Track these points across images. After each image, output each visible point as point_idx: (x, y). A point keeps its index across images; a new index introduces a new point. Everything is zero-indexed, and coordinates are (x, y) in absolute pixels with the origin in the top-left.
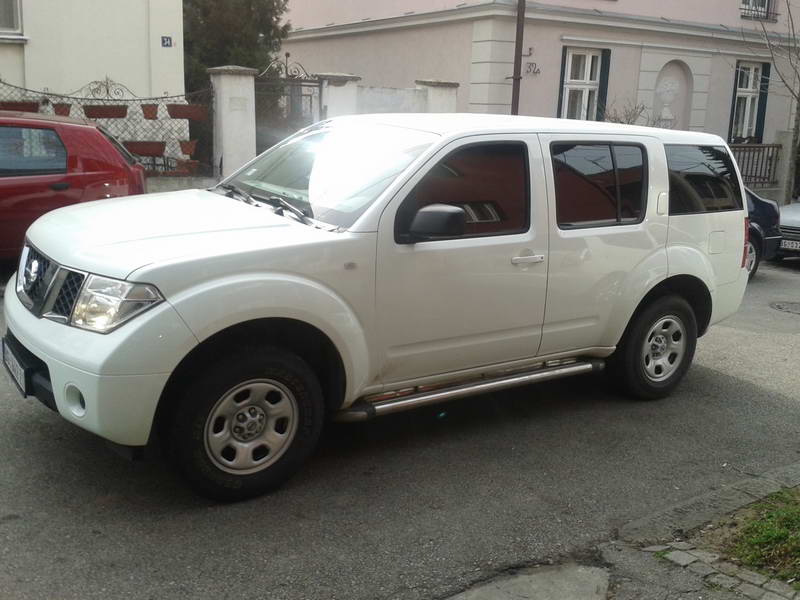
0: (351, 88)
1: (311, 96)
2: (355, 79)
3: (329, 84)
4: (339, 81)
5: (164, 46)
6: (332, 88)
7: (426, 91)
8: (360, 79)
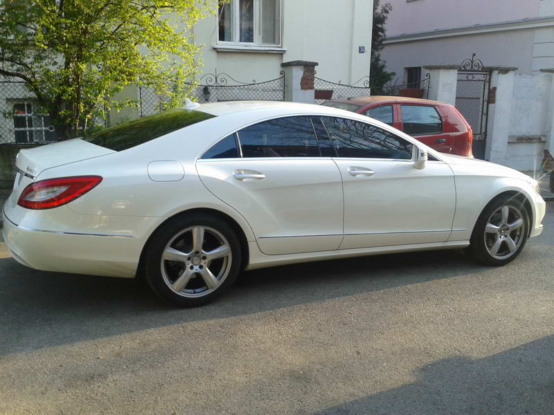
0: (510, 75)
1: (485, 81)
2: (514, 69)
3: (499, 73)
4: (505, 71)
5: (360, 52)
6: (500, 75)
8: (517, 69)
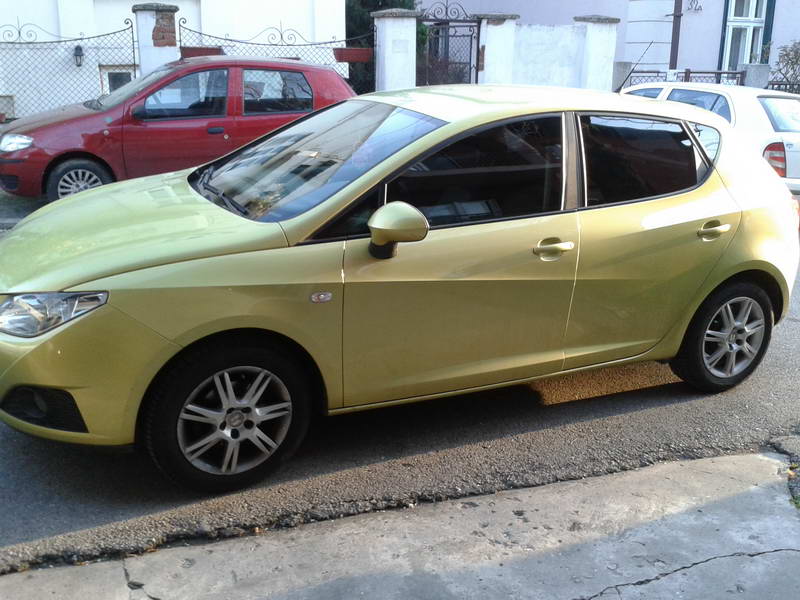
0: (509, 26)
1: (471, 36)
2: (513, 17)
3: (488, 23)
4: (498, 20)
6: (491, 27)
7: (586, 27)
8: (519, 17)
